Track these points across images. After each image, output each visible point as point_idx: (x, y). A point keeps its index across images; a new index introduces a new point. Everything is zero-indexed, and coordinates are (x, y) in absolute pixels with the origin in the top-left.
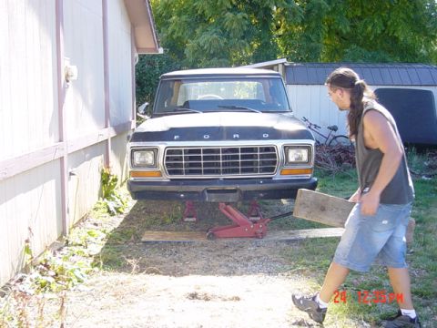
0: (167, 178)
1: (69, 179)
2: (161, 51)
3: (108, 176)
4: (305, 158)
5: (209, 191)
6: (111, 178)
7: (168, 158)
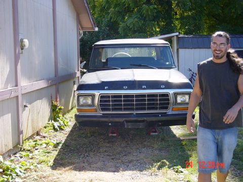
0: (100, 113)
1: (24, 110)
2: (97, 29)
3: (56, 106)
4: (187, 100)
5: (127, 121)
6: (58, 108)
7: (101, 101)
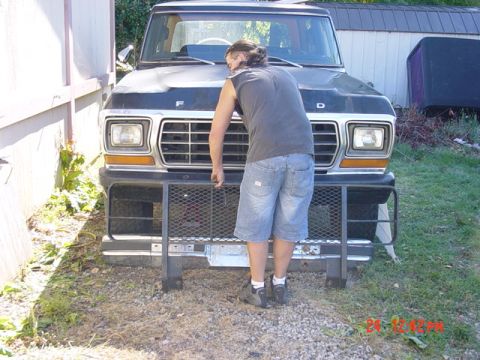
3: (70, 155)
4: (379, 143)
6: (74, 158)
7: (165, 137)
